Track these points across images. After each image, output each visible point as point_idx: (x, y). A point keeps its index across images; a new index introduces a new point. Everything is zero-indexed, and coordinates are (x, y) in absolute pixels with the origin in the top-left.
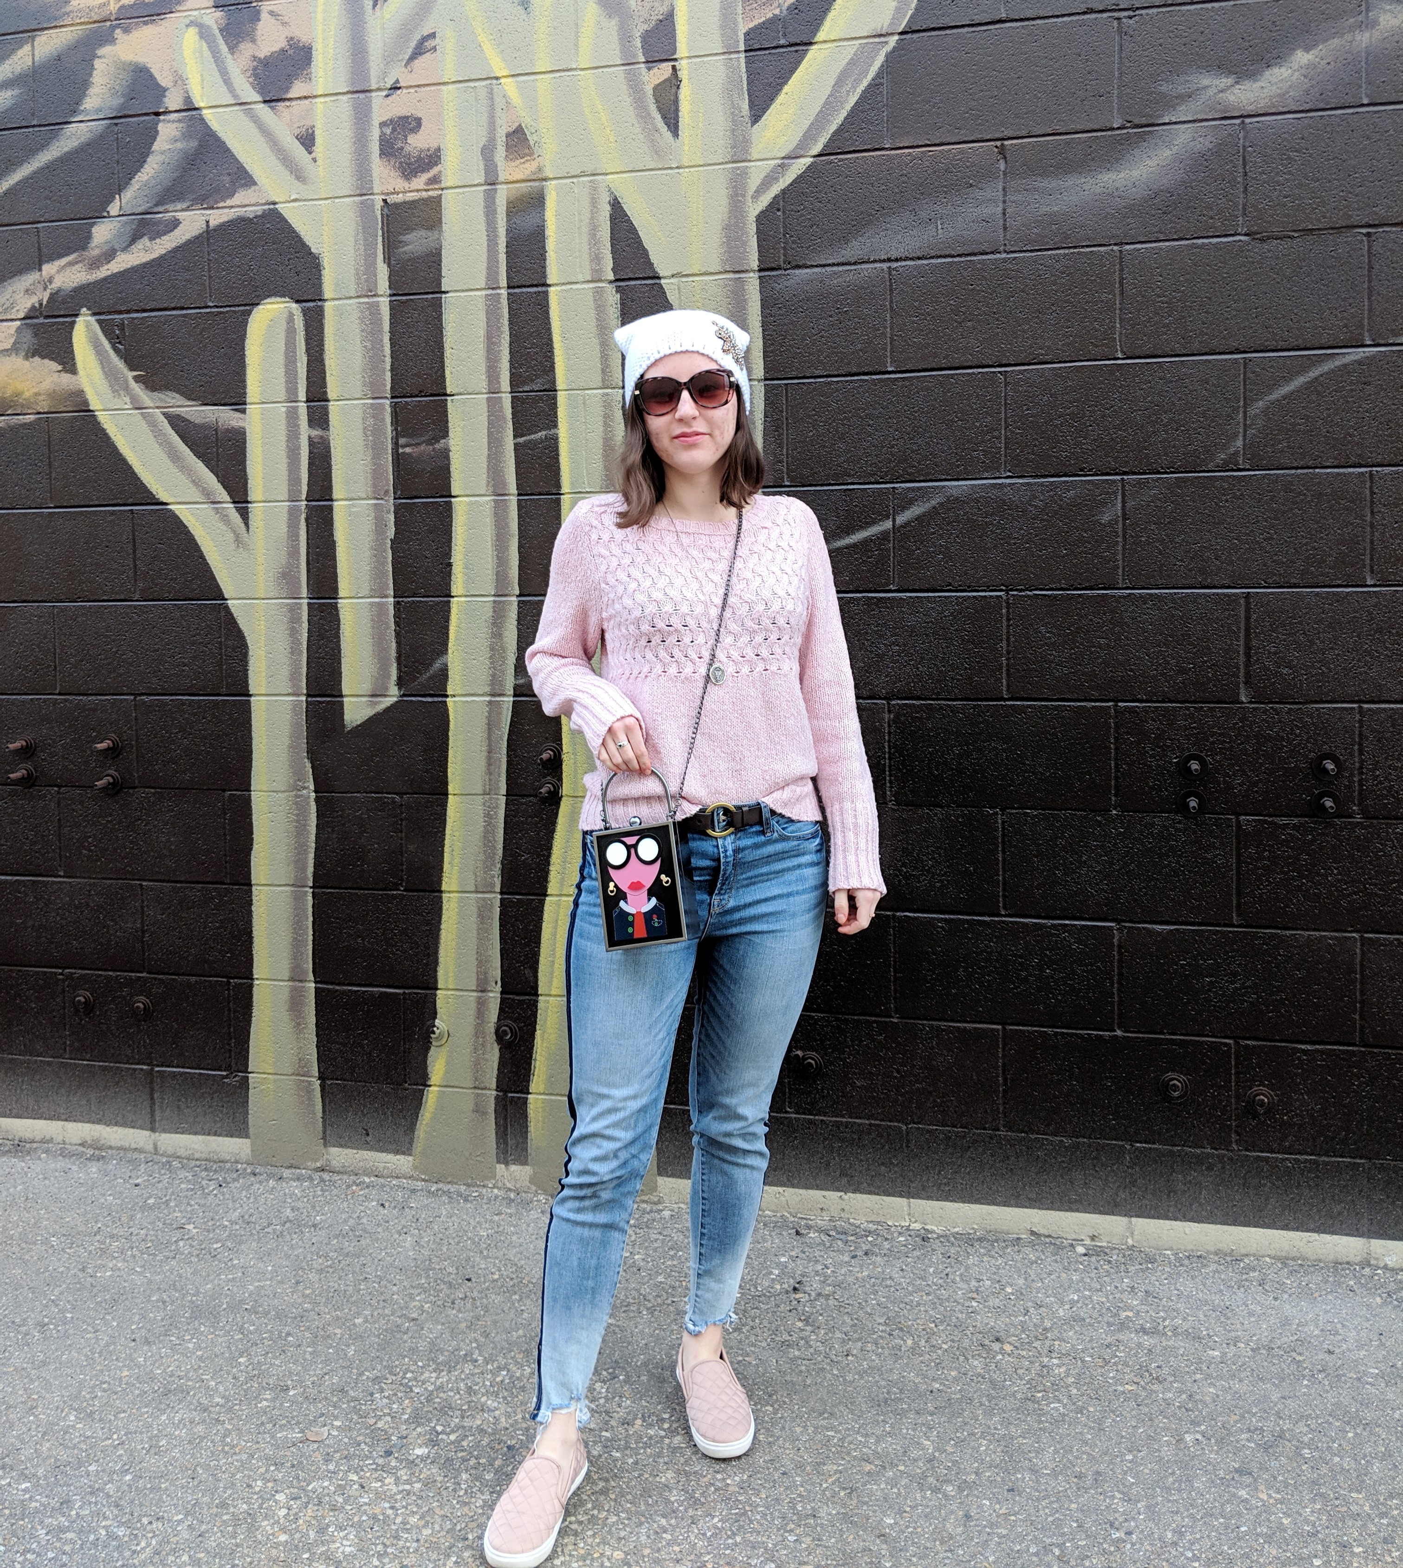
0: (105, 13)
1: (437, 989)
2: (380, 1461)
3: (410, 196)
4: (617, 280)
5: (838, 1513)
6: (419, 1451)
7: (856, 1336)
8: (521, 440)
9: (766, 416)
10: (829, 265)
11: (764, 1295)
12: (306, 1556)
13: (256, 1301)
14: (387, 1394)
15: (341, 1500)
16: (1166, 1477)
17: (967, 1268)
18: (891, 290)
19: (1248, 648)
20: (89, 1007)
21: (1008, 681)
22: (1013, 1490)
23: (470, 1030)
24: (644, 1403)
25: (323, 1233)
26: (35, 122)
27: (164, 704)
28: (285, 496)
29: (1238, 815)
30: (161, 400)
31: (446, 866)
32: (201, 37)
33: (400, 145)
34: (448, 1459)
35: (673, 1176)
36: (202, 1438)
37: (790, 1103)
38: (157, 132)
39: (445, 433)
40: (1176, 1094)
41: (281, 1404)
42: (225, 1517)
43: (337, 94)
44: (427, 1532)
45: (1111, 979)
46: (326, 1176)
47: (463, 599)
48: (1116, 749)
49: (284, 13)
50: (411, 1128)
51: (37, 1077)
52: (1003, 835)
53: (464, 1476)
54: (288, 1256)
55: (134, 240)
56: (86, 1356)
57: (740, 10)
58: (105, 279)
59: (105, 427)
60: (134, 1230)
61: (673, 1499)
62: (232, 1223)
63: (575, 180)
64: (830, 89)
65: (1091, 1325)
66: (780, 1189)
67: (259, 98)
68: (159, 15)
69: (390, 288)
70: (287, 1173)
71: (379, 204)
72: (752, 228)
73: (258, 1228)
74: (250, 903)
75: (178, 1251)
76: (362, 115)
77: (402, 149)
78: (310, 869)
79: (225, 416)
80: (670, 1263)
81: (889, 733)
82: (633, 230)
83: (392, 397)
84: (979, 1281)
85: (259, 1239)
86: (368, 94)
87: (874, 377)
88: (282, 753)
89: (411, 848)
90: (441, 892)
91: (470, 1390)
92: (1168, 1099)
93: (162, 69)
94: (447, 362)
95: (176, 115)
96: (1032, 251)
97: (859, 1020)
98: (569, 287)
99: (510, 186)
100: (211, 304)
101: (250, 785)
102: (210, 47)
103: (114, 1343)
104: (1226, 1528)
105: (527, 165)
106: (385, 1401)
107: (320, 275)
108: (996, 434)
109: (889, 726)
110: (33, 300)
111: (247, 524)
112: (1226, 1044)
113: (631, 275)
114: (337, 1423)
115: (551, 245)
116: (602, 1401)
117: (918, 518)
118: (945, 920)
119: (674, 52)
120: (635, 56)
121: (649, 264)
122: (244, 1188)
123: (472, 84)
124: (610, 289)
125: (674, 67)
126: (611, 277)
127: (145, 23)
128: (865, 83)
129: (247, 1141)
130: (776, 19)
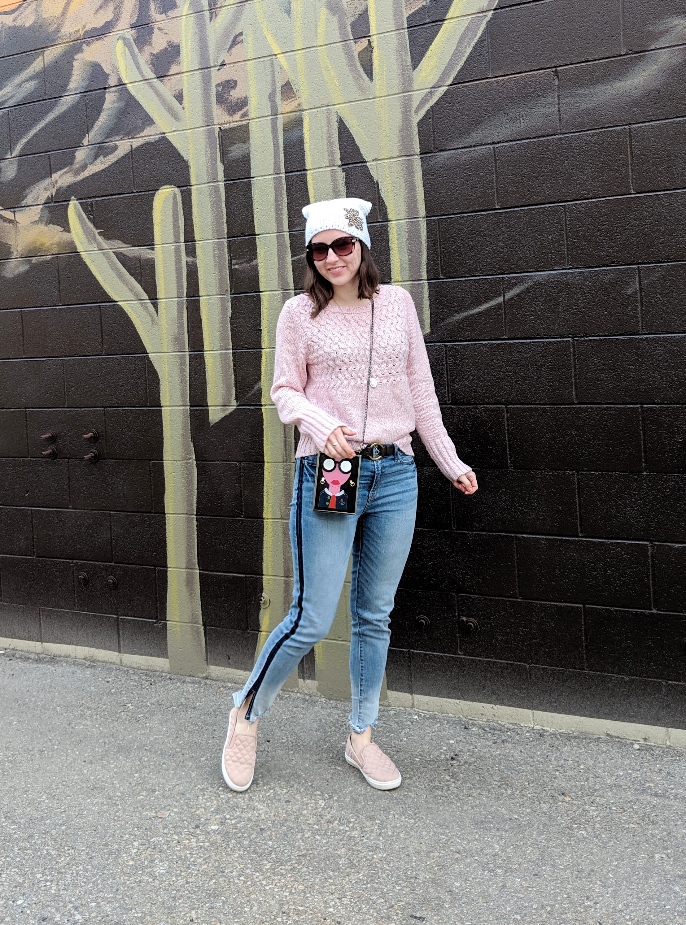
0: (77, 36)
1: (263, 575)
2: (192, 830)
3: (233, 125)
4: (343, 165)
6: (213, 827)
7: (479, 786)
8: (295, 258)
9: (428, 238)
10: (459, 148)
11: (433, 761)
12: (140, 872)
13: (152, 746)
14: (206, 797)
15: (165, 847)
16: (633, 876)
17: (562, 753)
18: (495, 161)
20: (86, 581)
21: (576, 392)
23: (281, 600)
24: (343, 812)
25: (198, 712)
26: (46, 98)
27: (119, 412)
28: (175, 295)
30: (112, 245)
31: (265, 504)
32: (125, 45)
33: (226, 96)
34: (227, 832)
35: (396, 690)
36: (105, 812)
37: (461, 648)
38: (105, 98)
39: (255, 256)
41: (150, 798)
42: (105, 851)
43: (193, 71)
44: (205, 867)
45: (648, 577)
46: (208, 682)
47: (268, 350)
48: (644, 434)
49: (166, 28)
51: (62, 620)
52: (579, 487)
53: (233, 841)
54: (176, 723)
55: (96, 157)
56: (59, 768)
57: (404, 4)
58: (83, 180)
59: (85, 260)
60: (100, 706)
62: (152, 704)
63: (318, 110)
64: (456, 46)
65: (624, 789)
66: (457, 701)
67: (154, 76)
68: (104, 34)
69: (224, 177)
70: (188, 679)
71: (217, 130)
72: (415, 130)
73: (164, 707)
74: (165, 524)
75: (119, 717)
76: (206, 81)
77: (227, 98)
78: (195, 505)
79: (142, 252)
80: (384, 740)
81: (508, 425)
82: (350, 136)
83: (228, 238)
84: (565, 760)
85: (163, 713)
86: (209, 69)
87: (488, 212)
88: (178, 439)
89: (246, 492)
90: (263, 518)
93: (106, 64)
94: (255, 216)
95: (114, 88)
96: (576, 132)
97: (499, 600)
98: (317, 170)
99: (284, 115)
100: (135, 191)
101: (163, 457)
102: (129, 50)
103: (74, 762)
104: (657, 906)
105: (293, 103)
106: (204, 801)
107: (189, 172)
108: (561, 243)
109: (508, 421)
110: (48, 194)
111: (157, 312)
113: (350, 162)
114: (175, 810)
115: (307, 147)
116: (320, 810)
117: (518, 295)
118: (546, 539)
119: (369, 32)
120: (348, 36)
121: (361, 155)
122: (164, 686)
123: (262, 59)
124: (339, 171)
125: (369, 41)
126: (340, 163)
127: (97, 40)
128: (475, 40)
129: (167, 660)
130: (424, 8)
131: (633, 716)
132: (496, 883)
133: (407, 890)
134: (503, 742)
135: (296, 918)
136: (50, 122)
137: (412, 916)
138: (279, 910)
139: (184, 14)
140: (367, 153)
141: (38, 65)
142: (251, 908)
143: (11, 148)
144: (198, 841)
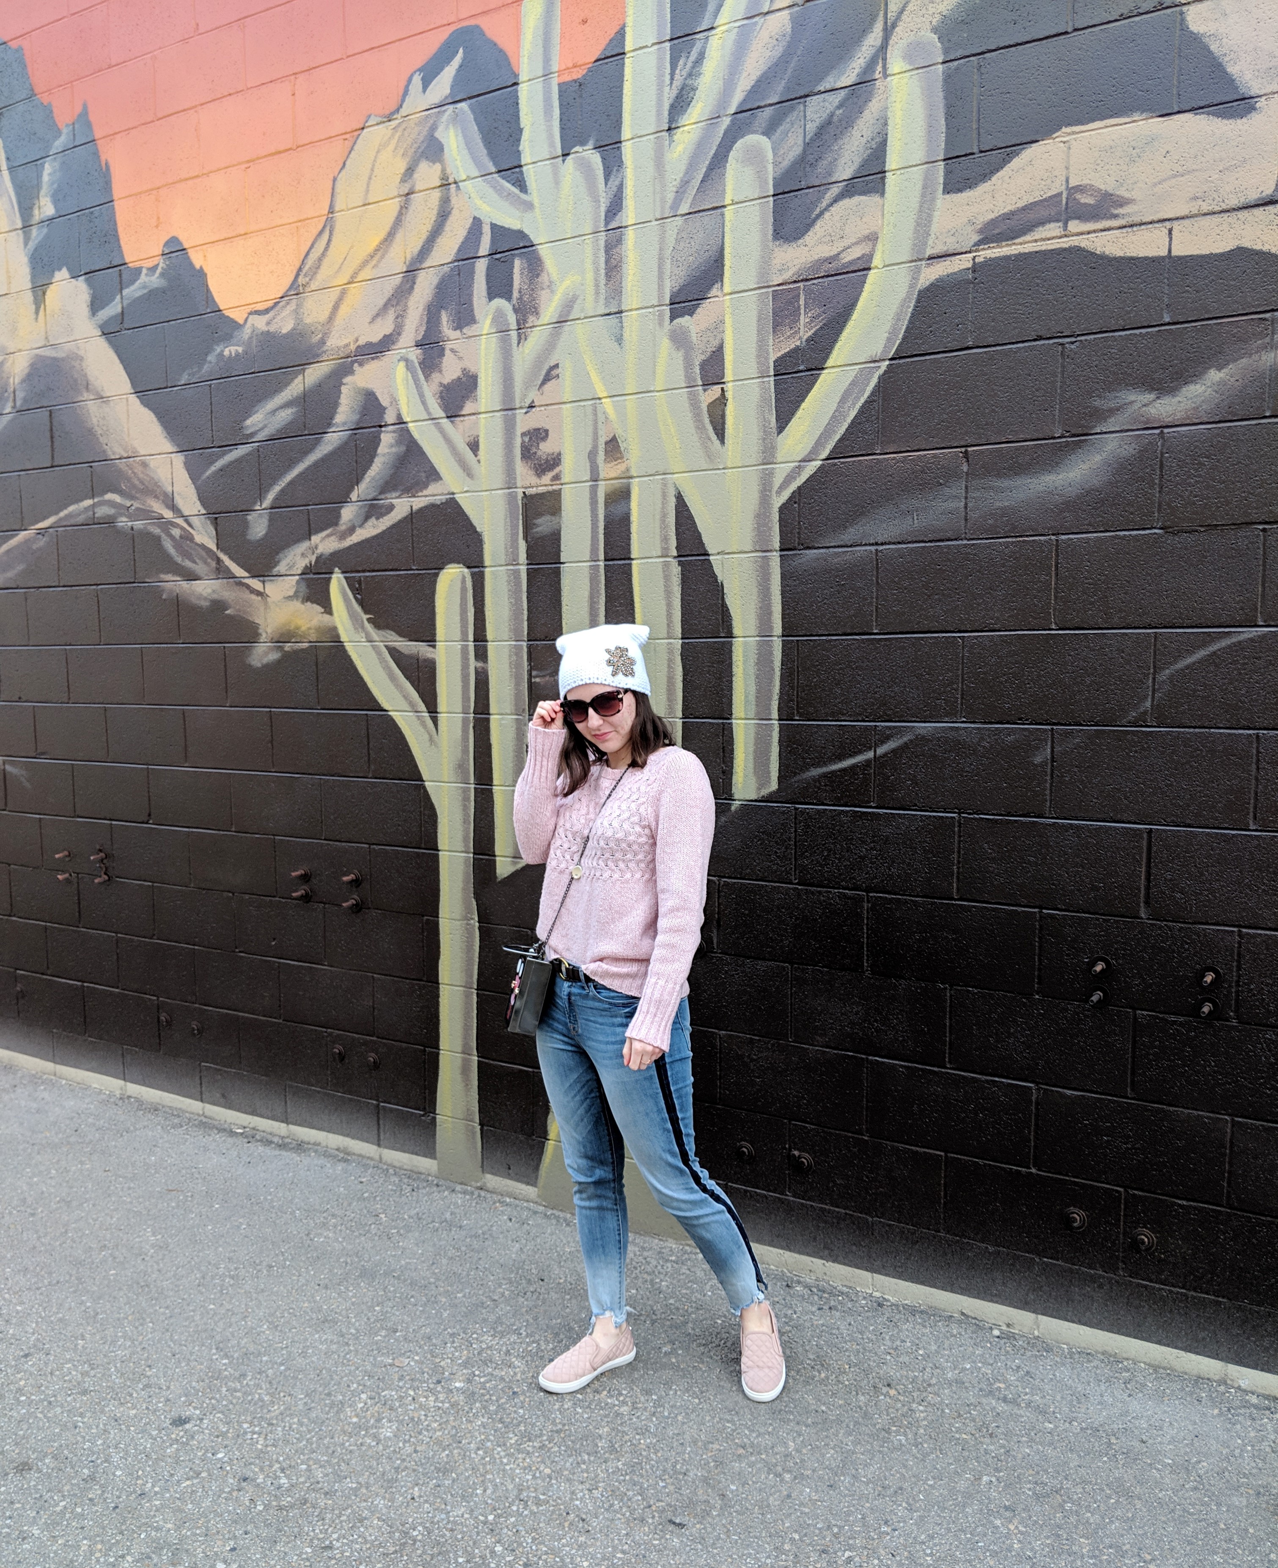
0: (347, 352)
2: (432, 1386)
3: (542, 490)
4: (679, 556)
5: (702, 1476)
6: (458, 1385)
9: (782, 665)
10: (831, 547)
12: (363, 1433)
13: (402, 1272)
14: (455, 1345)
15: (397, 1404)
16: (948, 1500)
17: (900, 1330)
18: (877, 568)
19: (1148, 874)
20: (341, 1057)
21: (958, 885)
25: (464, 1233)
26: (306, 432)
27: (387, 852)
28: (460, 710)
29: (1135, 1009)
30: (384, 636)
32: (407, 369)
33: (534, 450)
34: (472, 1392)
36: (333, 1352)
37: (790, 1188)
38: (380, 440)
40: (1075, 1225)
41: (389, 1340)
43: (494, 411)
44: (439, 1433)
45: (1029, 1128)
46: (483, 1193)
48: (1040, 947)
49: (462, 351)
50: (537, 1168)
51: (311, 1101)
53: (477, 1405)
54: (435, 1245)
55: (367, 518)
57: (771, 343)
58: (349, 547)
59: (350, 654)
60: (348, 1213)
62: (410, 1217)
63: (652, 478)
64: (836, 406)
65: (966, 1388)
67: (443, 414)
68: (382, 352)
69: (527, 559)
70: (458, 1188)
71: (520, 495)
72: (776, 517)
73: (424, 1223)
74: (438, 996)
75: (369, 1231)
76: (509, 426)
77: (535, 453)
78: (475, 977)
79: (421, 649)
81: (868, 918)
82: (691, 517)
83: (528, 640)
85: (422, 1231)
86: (514, 412)
87: (863, 637)
88: (458, 893)
92: (1071, 1228)
93: (384, 393)
94: (564, 615)
95: (392, 427)
97: (840, 1135)
98: (645, 560)
99: (607, 482)
100: (414, 568)
101: (438, 913)
102: (413, 376)
105: (619, 466)
106: (453, 1349)
107: (483, 548)
108: (955, 686)
109: (868, 912)
110: (306, 561)
111: (437, 729)
112: (1117, 1191)
113: (688, 553)
114: (417, 1358)
115: (634, 528)
117: (893, 751)
118: (904, 1066)
119: (723, 377)
120: (695, 380)
121: (701, 544)
122: (429, 1194)
123: (582, 404)
124: (674, 563)
125: (722, 389)
126: (675, 553)
127: (373, 359)
128: (862, 400)
129: (435, 1162)
130: (797, 349)
131: (995, 1295)
132: (780, 1491)
133: (672, 1488)
135: (534, 1508)
136: (310, 466)
137: (671, 1522)
138: (517, 1497)
139: (485, 332)
140: (711, 544)
141: (296, 387)
142: (485, 1491)
143: (261, 498)
144: (436, 1401)
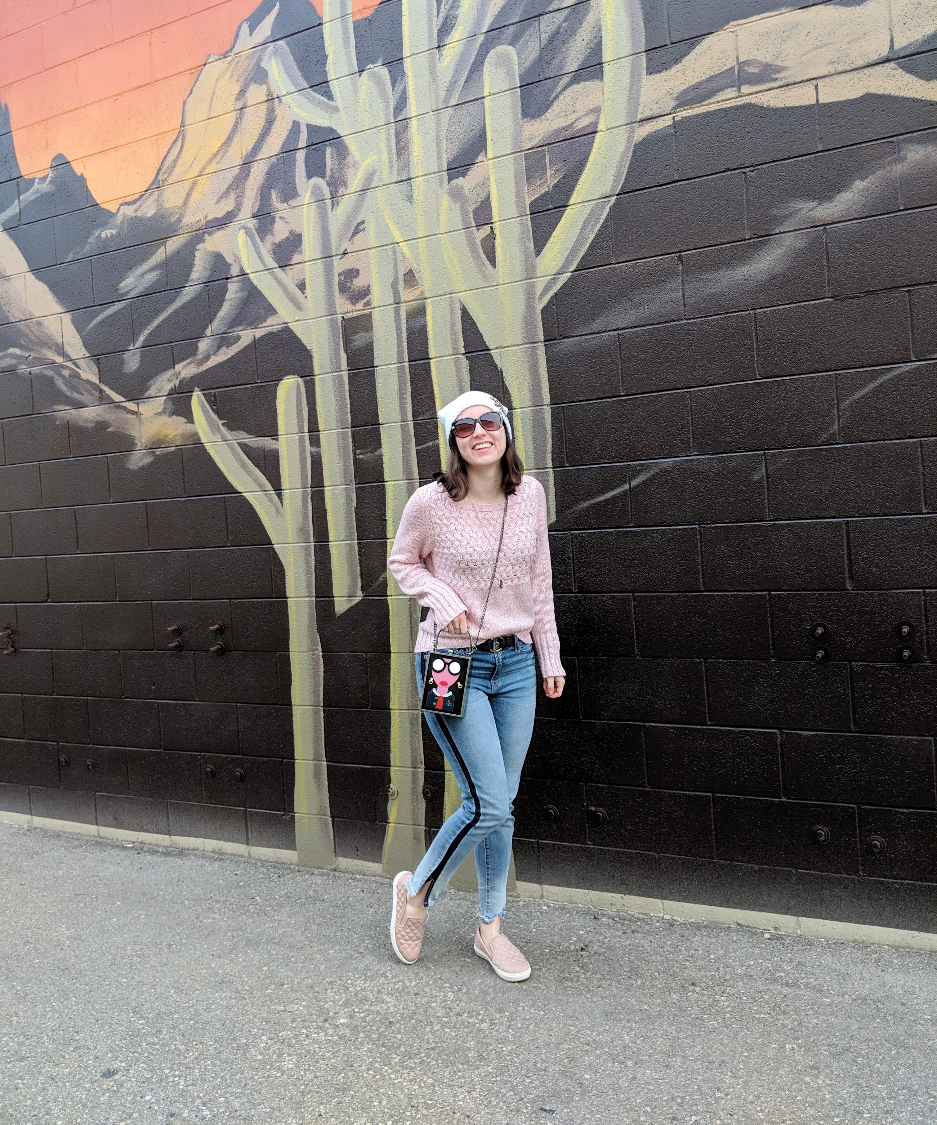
0: (199, 226)
1: (390, 766)
2: (320, 1024)
3: (356, 314)
4: (466, 353)
5: (560, 1070)
6: (342, 1021)
7: (608, 977)
8: (419, 447)
9: (552, 426)
10: (584, 335)
11: (563, 951)
12: (269, 1067)
13: (280, 939)
14: (334, 990)
15: (294, 1042)
16: (764, 1067)
17: (692, 942)
18: (620, 347)
19: (850, 555)
20: (213, 774)
21: (703, 580)
22: (667, 1066)
23: (409, 791)
24: (472, 1004)
25: (326, 905)
26: (169, 288)
27: (245, 604)
28: (300, 486)
29: (850, 661)
30: (236, 435)
31: (392, 695)
32: (247, 235)
33: (349, 285)
34: (356, 1026)
35: (525, 881)
36: (233, 1006)
37: (589, 838)
38: (227, 289)
39: (379, 446)
40: (822, 839)
41: (278, 992)
42: (234, 1045)
43: (315, 260)
44: (333, 1061)
45: (777, 765)
46: (337, 874)
48: (772, 621)
49: (287, 217)
50: (381, 847)
51: (189, 813)
52: (706, 675)
53: (362, 1035)
54: (304, 916)
55: (219, 348)
56: (187, 962)
57: (526, 191)
58: (206, 371)
59: (209, 452)
60: (229, 899)
61: (470, 1055)
62: (280, 897)
63: (441, 298)
64: (579, 231)
65: (754, 979)
66: (587, 891)
67: (276, 265)
68: (225, 224)
69: (348, 366)
70: (316, 871)
71: (340, 320)
72: (539, 317)
73: (293, 900)
74: (292, 716)
75: (248, 911)
76: (328, 270)
77: (350, 287)
78: (322, 696)
79: (266, 442)
80: (514, 931)
81: (635, 613)
82: (474, 323)
83: (352, 427)
84: (696, 950)
85: (292, 906)
86: (331, 258)
87: (613, 399)
88: (304, 631)
89: (373, 684)
90: (390, 709)
91: (379, 992)
92: (819, 842)
93: (228, 254)
94: (379, 406)
95: (236, 278)
96: (701, 317)
97: (627, 790)
98: (441, 359)
99: (408, 304)
100: (258, 381)
101: (289, 648)
102: (251, 240)
103: (203, 956)
104: (788, 1097)
105: (416, 291)
106: (333, 994)
107: (312, 362)
108: (687, 429)
109: (635, 609)
110: (172, 385)
111: (282, 502)
112: (851, 808)
113: (474, 350)
114: (304, 1003)
115: (430, 335)
116: (449, 1002)
117: (644, 482)
118: (674, 728)
119: (491, 219)
120: (470, 223)
121: (484, 342)
122: (292, 878)
123: (385, 248)
124: (463, 358)
125: (491, 227)
126: (463, 351)
127: (219, 229)
128: (599, 226)
129: (296, 852)
130: (546, 194)
131: (764, 905)
132: (626, 1075)
133: (537, 1082)
134: (633, 932)
135: (425, 1112)
136: (172, 313)
137: (541, 1109)
138: (409, 1104)
139: (306, 202)
140: (490, 342)
141: (160, 255)
142: (380, 1102)
143: (134, 340)
144: (326, 1034)
